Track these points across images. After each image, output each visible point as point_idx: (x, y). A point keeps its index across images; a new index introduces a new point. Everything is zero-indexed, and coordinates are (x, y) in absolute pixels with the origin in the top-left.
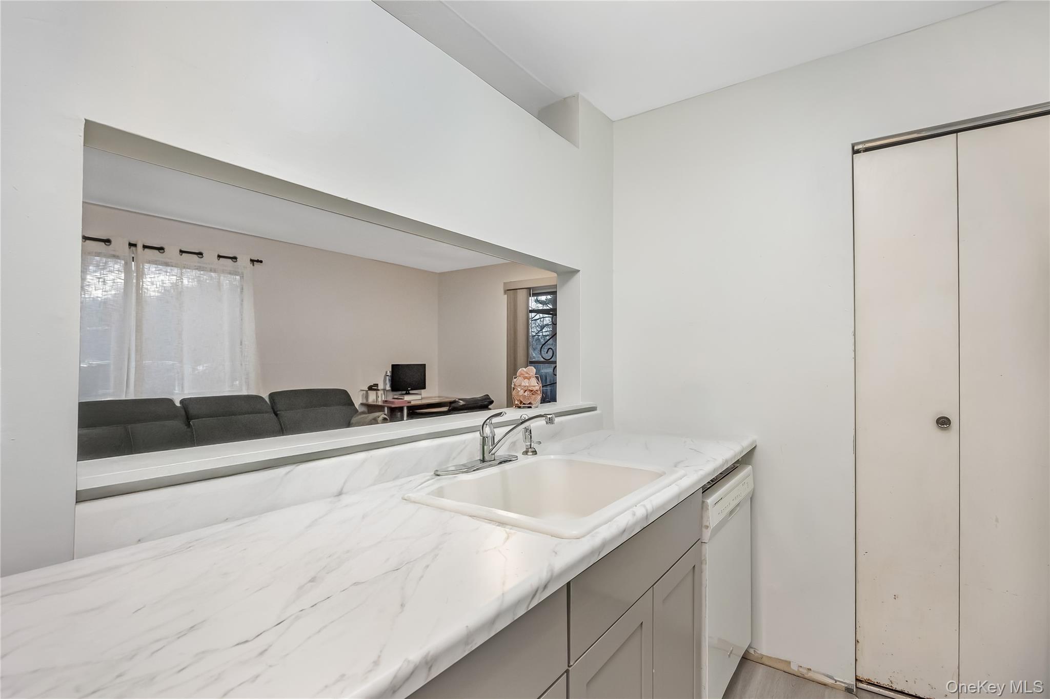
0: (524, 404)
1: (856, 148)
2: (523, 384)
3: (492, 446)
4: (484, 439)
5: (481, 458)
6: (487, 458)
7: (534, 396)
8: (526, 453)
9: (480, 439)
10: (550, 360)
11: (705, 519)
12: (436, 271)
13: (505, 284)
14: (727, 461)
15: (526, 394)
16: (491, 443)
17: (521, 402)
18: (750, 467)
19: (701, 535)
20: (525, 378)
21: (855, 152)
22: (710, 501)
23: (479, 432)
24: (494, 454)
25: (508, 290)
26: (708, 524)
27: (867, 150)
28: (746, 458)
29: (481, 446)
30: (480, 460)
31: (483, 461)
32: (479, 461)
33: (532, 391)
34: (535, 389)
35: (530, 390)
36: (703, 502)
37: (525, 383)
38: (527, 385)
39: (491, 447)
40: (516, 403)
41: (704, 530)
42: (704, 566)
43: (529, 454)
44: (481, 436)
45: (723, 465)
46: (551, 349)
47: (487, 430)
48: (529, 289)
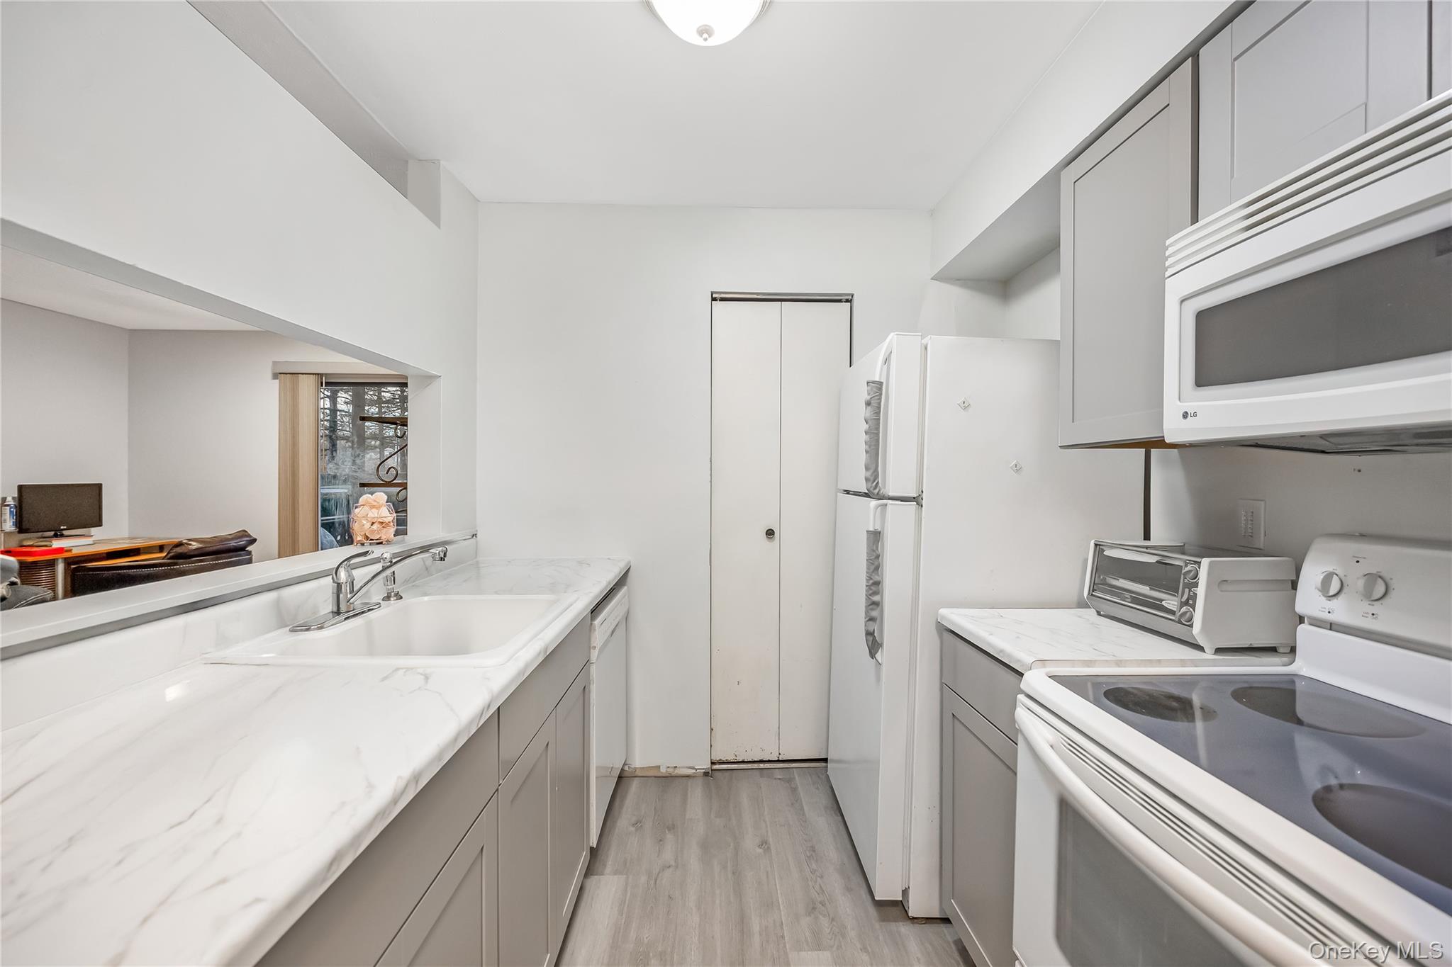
0: (371, 540)
1: (714, 296)
2: (370, 515)
3: (350, 593)
4: (339, 586)
5: (335, 610)
6: (343, 607)
7: (385, 529)
8: (388, 598)
9: (333, 587)
10: (394, 481)
11: (592, 640)
12: (125, 327)
13: (275, 363)
14: (609, 583)
15: (375, 527)
16: (350, 589)
17: (367, 538)
18: (625, 588)
19: (590, 657)
20: (372, 507)
21: (714, 299)
22: (597, 622)
23: (331, 576)
24: (353, 603)
25: (280, 373)
26: (595, 645)
27: (722, 299)
28: (621, 582)
29: (335, 595)
30: (332, 612)
31: (338, 613)
32: (331, 615)
33: (382, 523)
34: (387, 520)
35: (379, 522)
36: (591, 624)
37: (373, 514)
38: (376, 515)
39: (349, 596)
40: (359, 538)
41: (592, 650)
42: (591, 686)
43: (392, 599)
44: (334, 582)
45: (607, 586)
46: (394, 468)
47: (343, 575)
48: (320, 375)
